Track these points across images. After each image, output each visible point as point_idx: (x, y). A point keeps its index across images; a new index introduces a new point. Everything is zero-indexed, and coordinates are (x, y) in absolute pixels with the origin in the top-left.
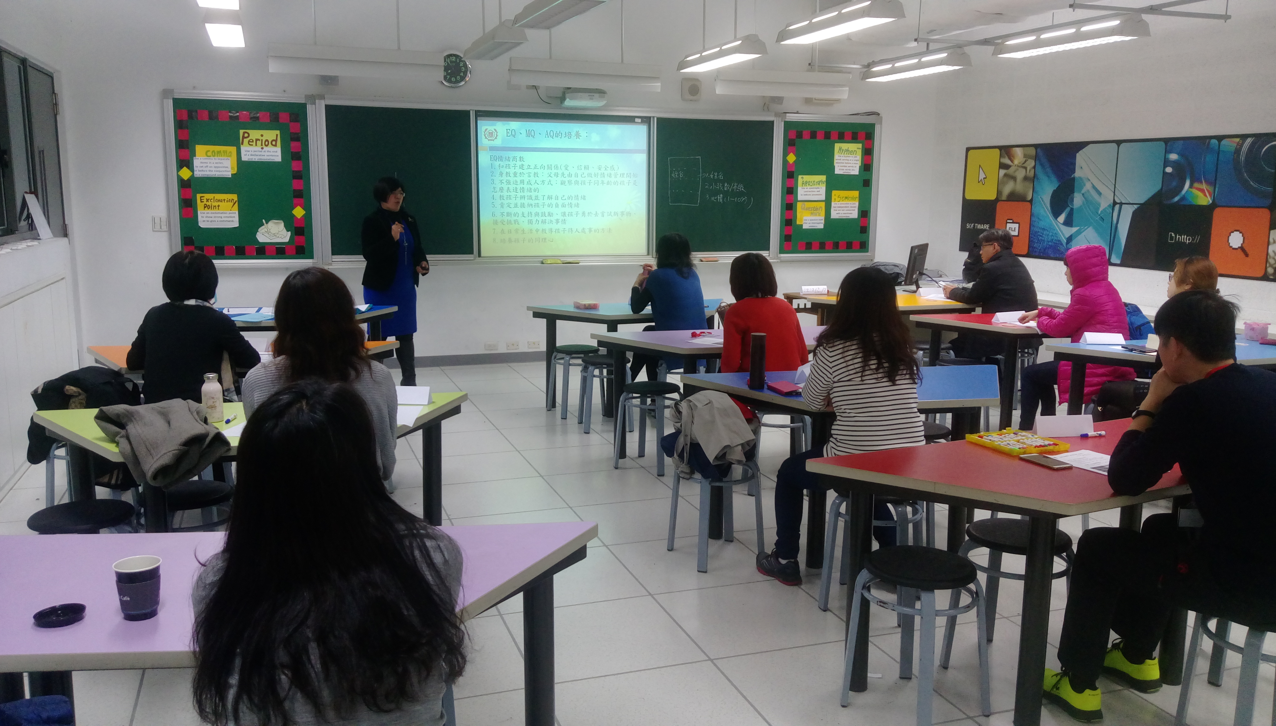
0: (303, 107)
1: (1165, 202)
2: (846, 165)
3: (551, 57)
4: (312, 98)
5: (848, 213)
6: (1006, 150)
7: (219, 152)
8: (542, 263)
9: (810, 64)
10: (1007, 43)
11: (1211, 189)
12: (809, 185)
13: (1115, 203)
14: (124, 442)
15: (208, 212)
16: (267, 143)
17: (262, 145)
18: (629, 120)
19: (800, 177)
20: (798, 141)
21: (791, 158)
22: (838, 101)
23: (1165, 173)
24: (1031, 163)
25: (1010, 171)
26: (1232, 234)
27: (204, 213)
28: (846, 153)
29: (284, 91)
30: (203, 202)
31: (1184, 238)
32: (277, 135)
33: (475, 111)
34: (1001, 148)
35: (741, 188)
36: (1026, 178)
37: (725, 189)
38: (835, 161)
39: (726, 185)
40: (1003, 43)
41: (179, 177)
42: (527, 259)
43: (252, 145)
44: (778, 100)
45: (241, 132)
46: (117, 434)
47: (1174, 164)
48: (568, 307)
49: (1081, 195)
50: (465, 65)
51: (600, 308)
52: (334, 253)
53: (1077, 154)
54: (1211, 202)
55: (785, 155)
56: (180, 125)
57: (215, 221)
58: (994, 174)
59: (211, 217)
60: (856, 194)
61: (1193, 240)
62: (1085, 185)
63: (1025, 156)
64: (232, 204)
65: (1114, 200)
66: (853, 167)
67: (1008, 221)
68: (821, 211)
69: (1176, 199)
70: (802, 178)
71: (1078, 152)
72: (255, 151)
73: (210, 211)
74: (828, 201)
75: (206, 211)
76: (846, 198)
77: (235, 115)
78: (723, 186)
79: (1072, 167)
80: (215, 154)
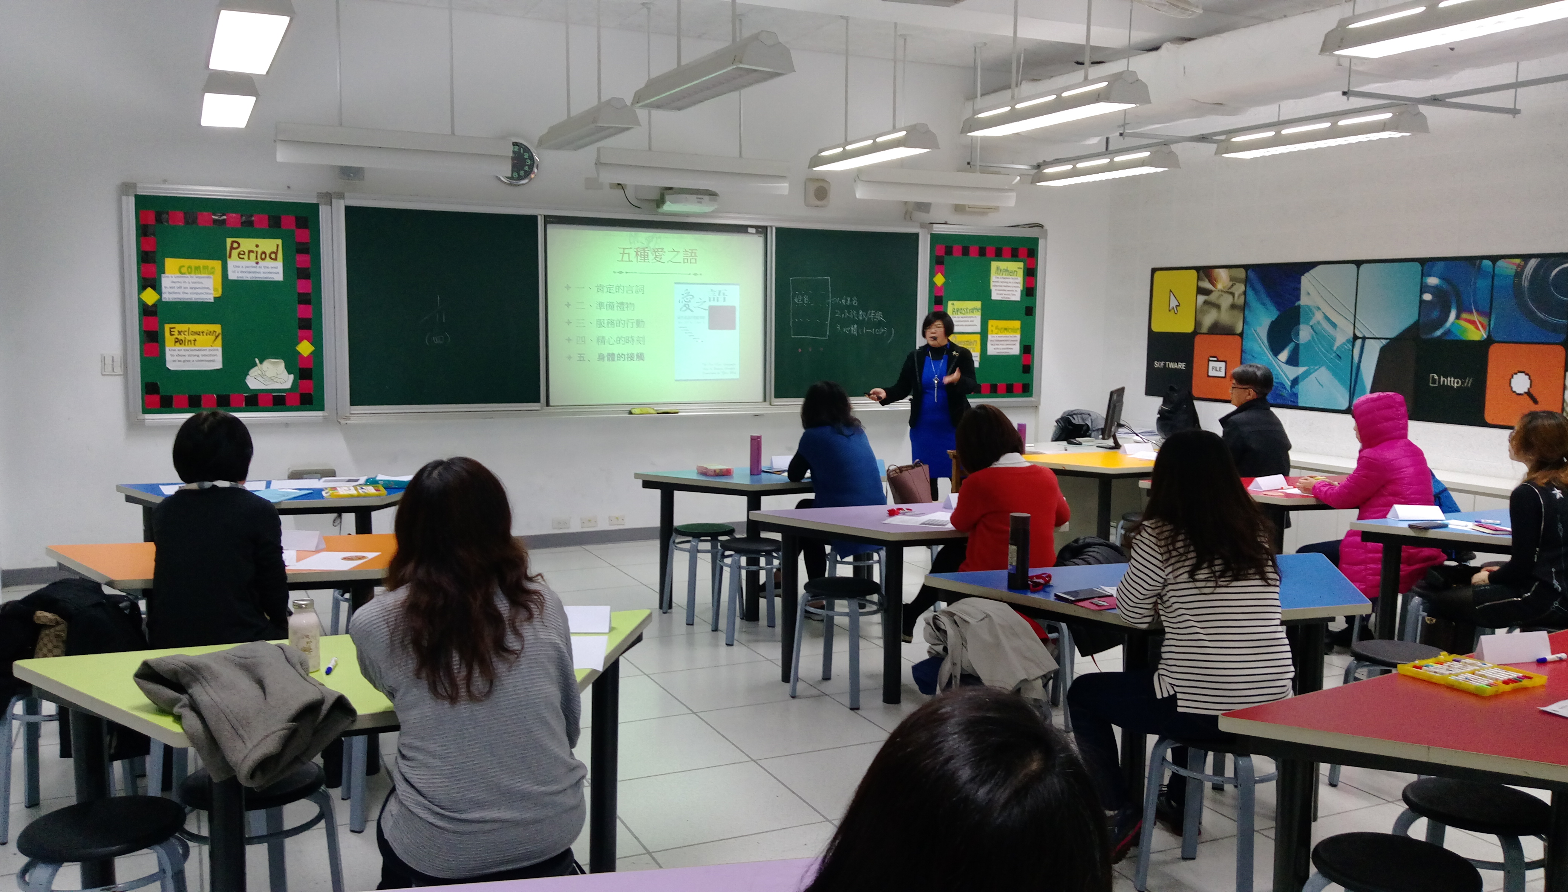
0: (314, 209)
1: (1425, 337)
2: (1004, 288)
3: (650, 149)
4: (328, 198)
5: (1008, 349)
6: (1205, 272)
7: (197, 268)
8: (631, 413)
9: (969, 163)
10: (1233, 140)
11: (1485, 321)
12: (961, 313)
13: (1355, 338)
14: (190, 717)
15: (179, 348)
16: (263, 256)
17: (257, 258)
18: (741, 229)
19: (950, 303)
20: (947, 258)
21: (939, 280)
22: (995, 209)
23: (1422, 302)
24: (1240, 288)
25: (1212, 298)
26: (1515, 376)
27: (175, 350)
28: (1004, 274)
29: (289, 187)
30: (174, 335)
31: (1451, 381)
32: (278, 246)
33: (544, 216)
34: (1198, 269)
35: (879, 316)
36: (1233, 306)
37: (861, 318)
38: (992, 284)
39: (860, 313)
40: (1228, 140)
41: (141, 301)
42: (610, 408)
43: (243, 259)
44: (924, 207)
45: (229, 241)
46: (174, 702)
47: (1434, 290)
48: (690, 474)
49: (1310, 328)
50: (531, 158)
51: (734, 475)
52: (353, 402)
53: (1303, 278)
54: (1485, 336)
55: (932, 275)
56: (143, 231)
57: (189, 361)
58: (1190, 300)
59: (185, 356)
60: (1017, 324)
61: (1463, 383)
62: (1313, 314)
63: (1233, 279)
64: (214, 337)
65: (1354, 334)
66: (1013, 291)
67: (1211, 359)
68: (976, 345)
69: (1438, 333)
70: (953, 304)
71: (1303, 274)
72: (248, 267)
73: (182, 347)
74: (984, 334)
75: (178, 347)
76: (1005, 329)
77: (221, 219)
78: (858, 313)
79: (1296, 293)
80: (191, 270)
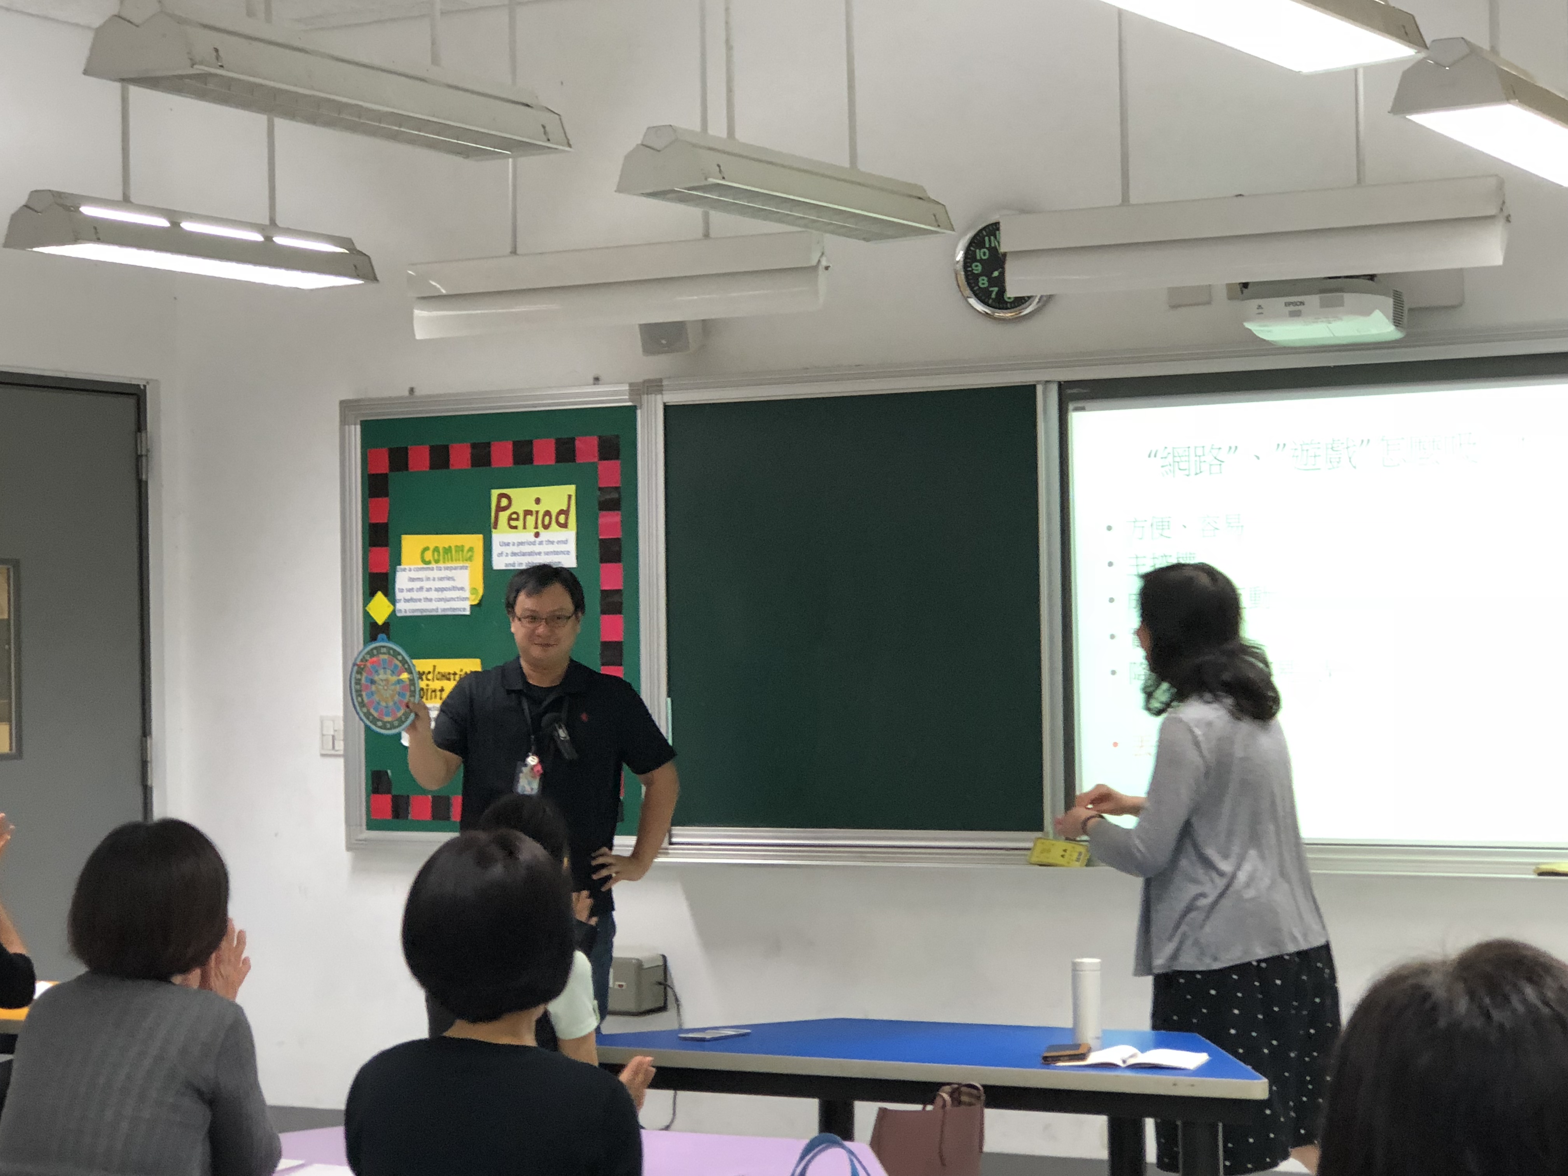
0: (631, 415)
4: (644, 391)
7: (447, 550)
16: (547, 520)
17: (536, 527)
32: (570, 497)
33: (1055, 384)
41: (367, 617)
43: (516, 527)
45: (495, 493)
56: (373, 486)
72: (522, 543)
80: (439, 555)
